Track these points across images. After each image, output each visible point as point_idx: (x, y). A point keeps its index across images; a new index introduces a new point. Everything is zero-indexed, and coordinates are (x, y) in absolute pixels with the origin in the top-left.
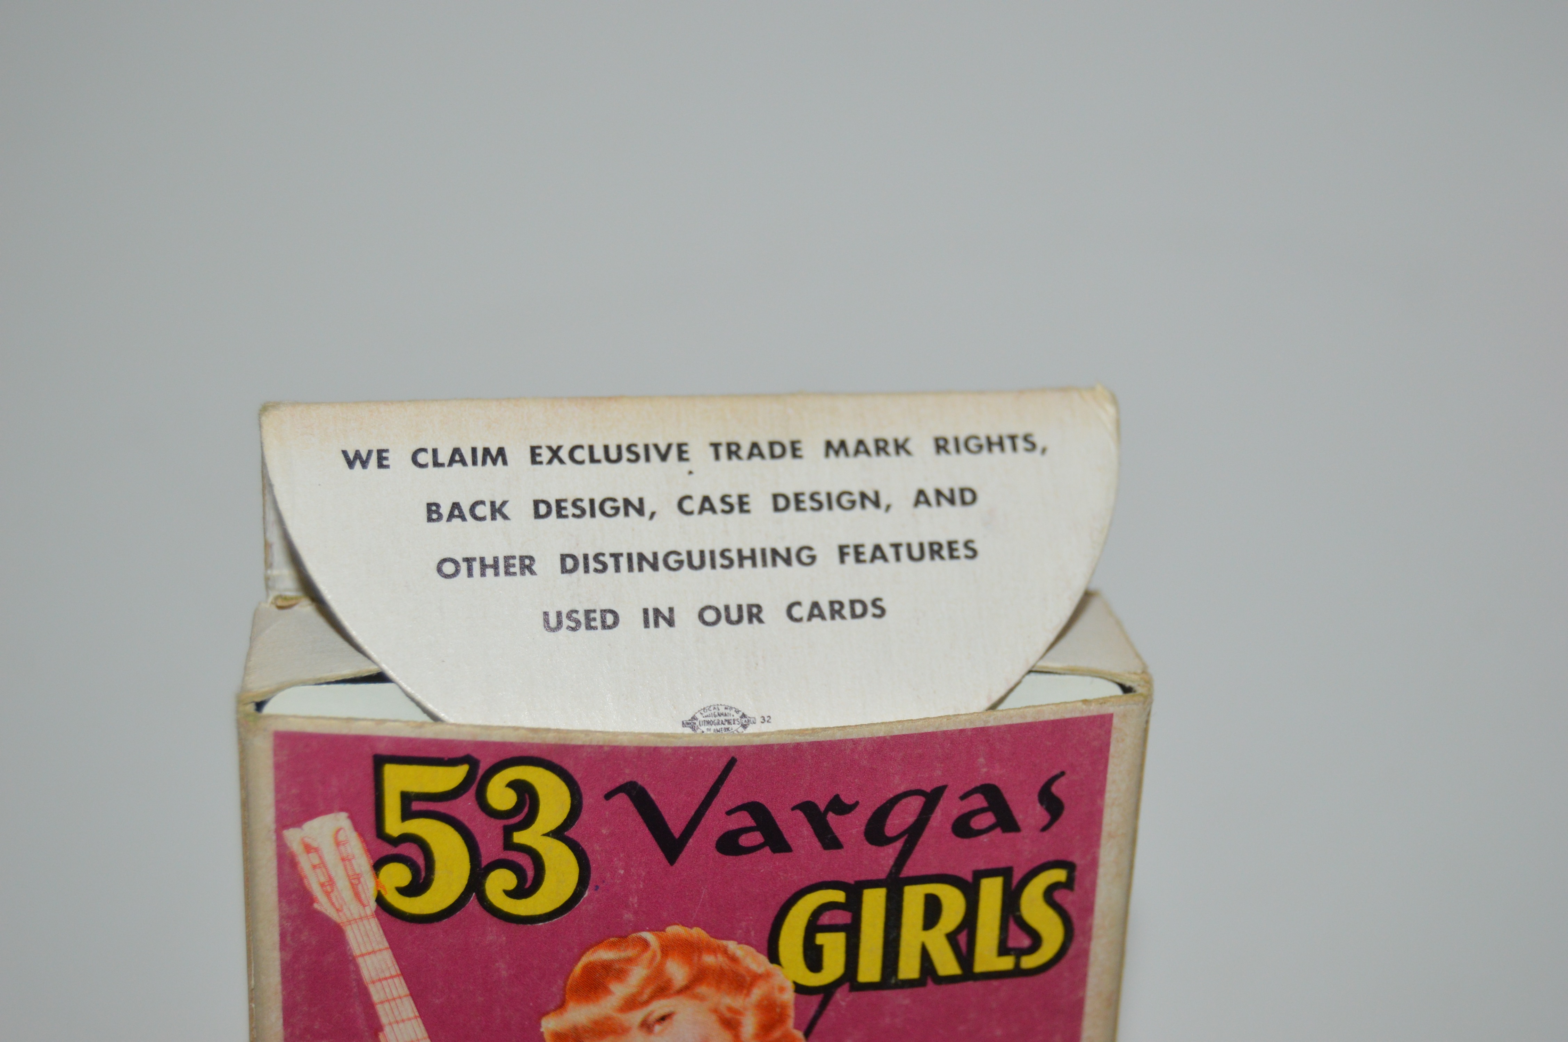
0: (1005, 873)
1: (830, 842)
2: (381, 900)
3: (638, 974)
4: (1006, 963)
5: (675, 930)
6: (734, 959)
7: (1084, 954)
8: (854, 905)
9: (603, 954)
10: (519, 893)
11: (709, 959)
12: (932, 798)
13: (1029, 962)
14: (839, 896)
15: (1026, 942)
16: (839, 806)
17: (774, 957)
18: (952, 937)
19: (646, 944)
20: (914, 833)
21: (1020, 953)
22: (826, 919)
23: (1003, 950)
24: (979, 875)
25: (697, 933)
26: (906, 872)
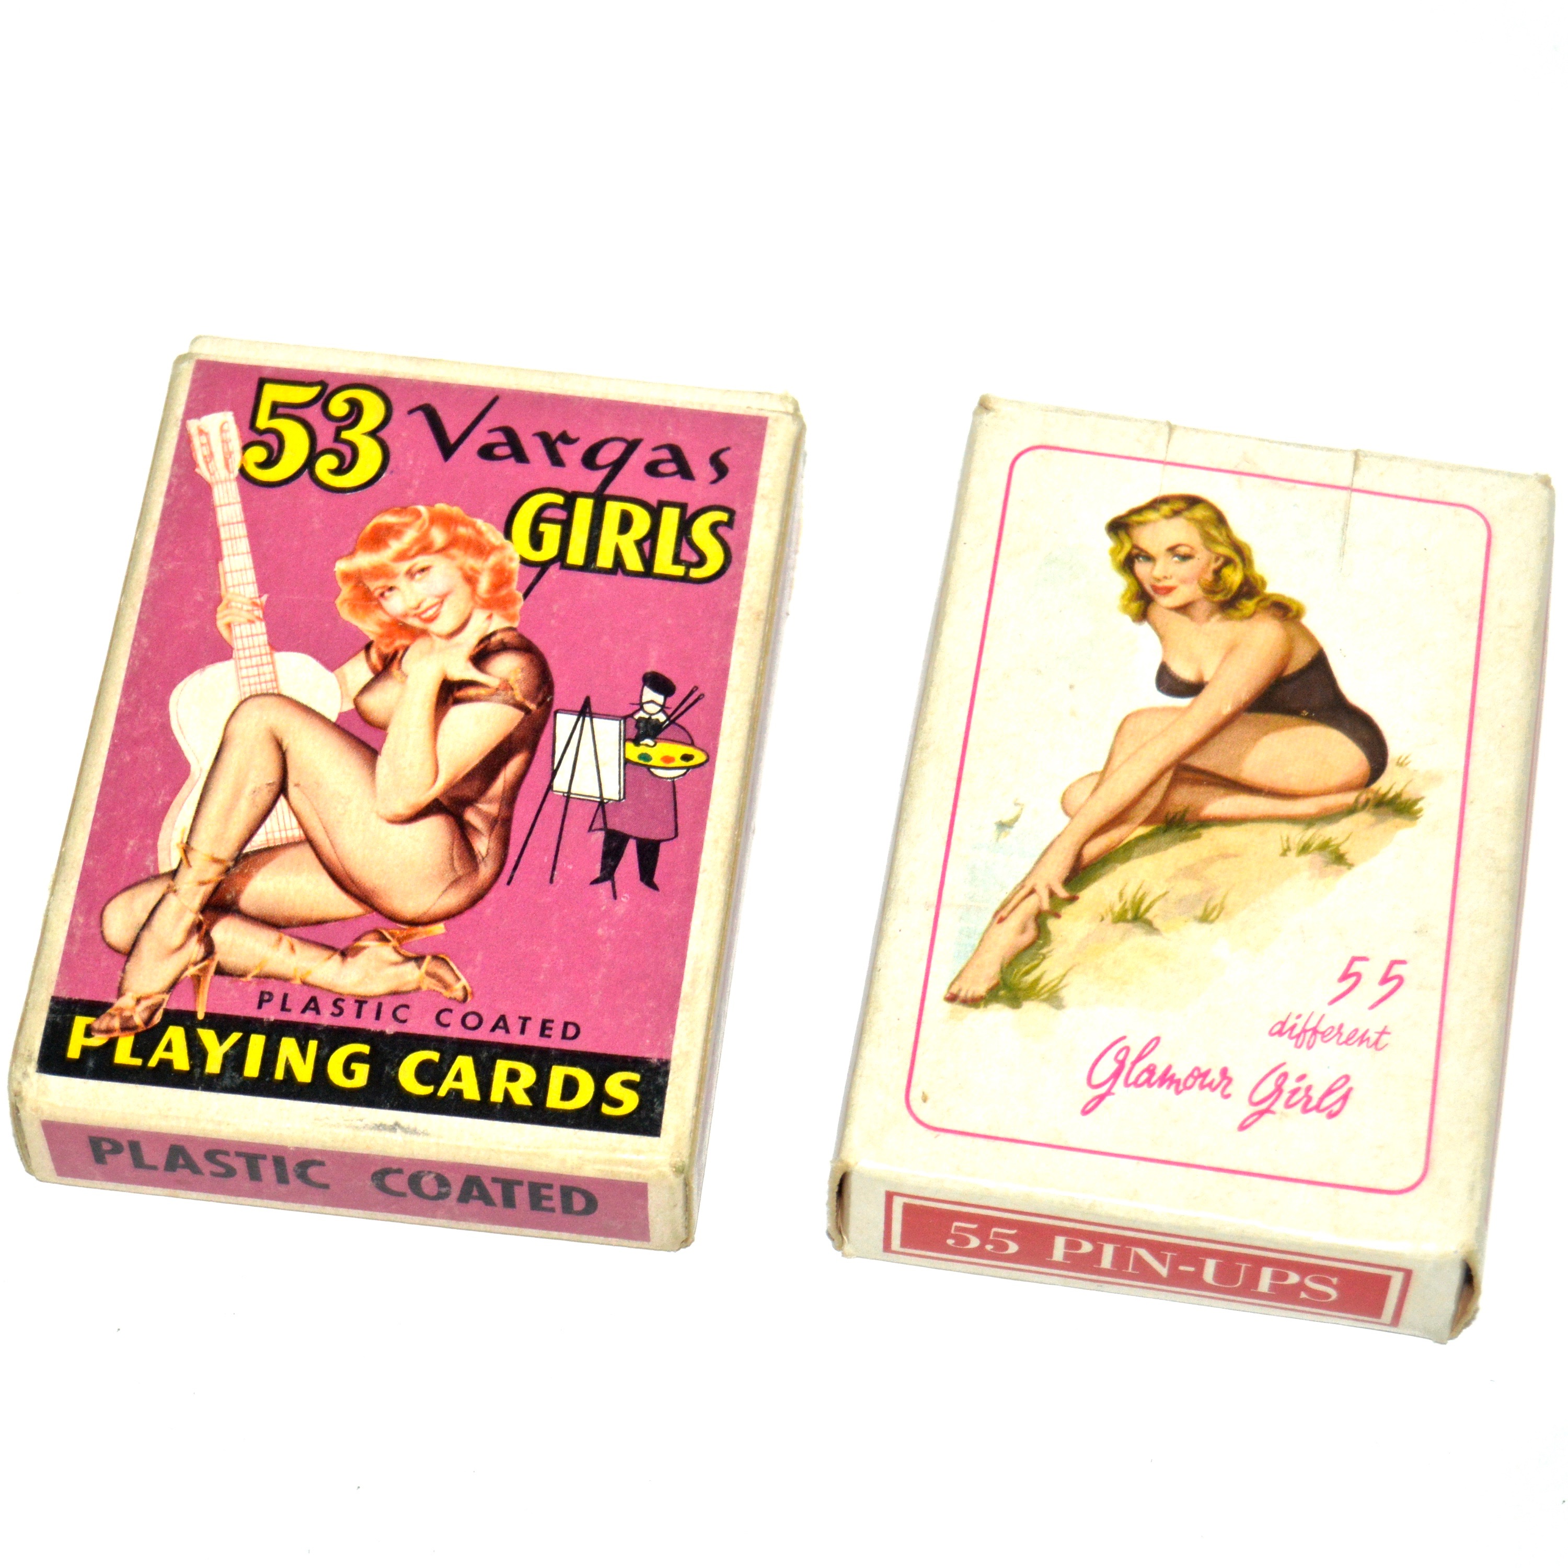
0: (683, 507)
1: (557, 461)
2: (243, 471)
3: (410, 535)
4: (679, 571)
5: (441, 507)
6: (479, 532)
7: (739, 578)
8: (569, 505)
9: (389, 519)
10: (339, 471)
11: (462, 530)
12: (632, 446)
13: (695, 573)
14: (559, 499)
15: (695, 558)
16: (565, 438)
17: (508, 534)
18: (639, 544)
19: (418, 515)
20: (617, 466)
21: (689, 565)
22: (548, 514)
23: (677, 560)
24: (662, 504)
25: (456, 510)
26: (609, 491)
